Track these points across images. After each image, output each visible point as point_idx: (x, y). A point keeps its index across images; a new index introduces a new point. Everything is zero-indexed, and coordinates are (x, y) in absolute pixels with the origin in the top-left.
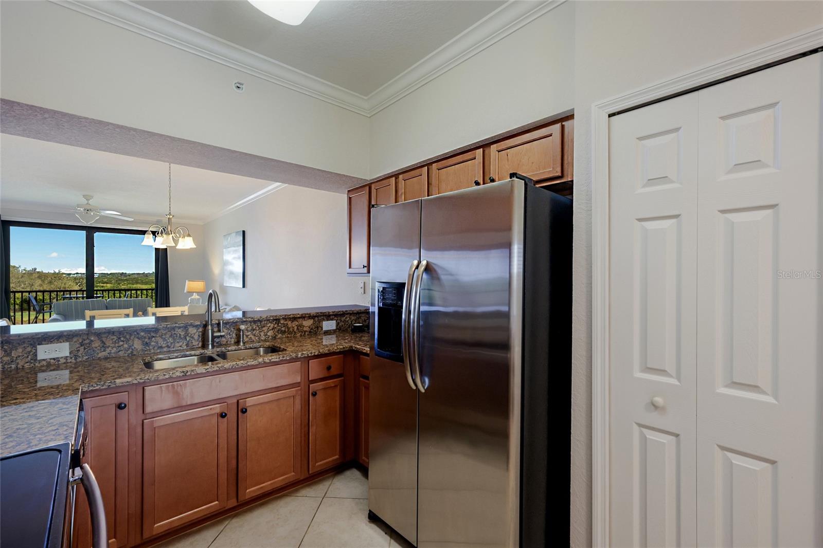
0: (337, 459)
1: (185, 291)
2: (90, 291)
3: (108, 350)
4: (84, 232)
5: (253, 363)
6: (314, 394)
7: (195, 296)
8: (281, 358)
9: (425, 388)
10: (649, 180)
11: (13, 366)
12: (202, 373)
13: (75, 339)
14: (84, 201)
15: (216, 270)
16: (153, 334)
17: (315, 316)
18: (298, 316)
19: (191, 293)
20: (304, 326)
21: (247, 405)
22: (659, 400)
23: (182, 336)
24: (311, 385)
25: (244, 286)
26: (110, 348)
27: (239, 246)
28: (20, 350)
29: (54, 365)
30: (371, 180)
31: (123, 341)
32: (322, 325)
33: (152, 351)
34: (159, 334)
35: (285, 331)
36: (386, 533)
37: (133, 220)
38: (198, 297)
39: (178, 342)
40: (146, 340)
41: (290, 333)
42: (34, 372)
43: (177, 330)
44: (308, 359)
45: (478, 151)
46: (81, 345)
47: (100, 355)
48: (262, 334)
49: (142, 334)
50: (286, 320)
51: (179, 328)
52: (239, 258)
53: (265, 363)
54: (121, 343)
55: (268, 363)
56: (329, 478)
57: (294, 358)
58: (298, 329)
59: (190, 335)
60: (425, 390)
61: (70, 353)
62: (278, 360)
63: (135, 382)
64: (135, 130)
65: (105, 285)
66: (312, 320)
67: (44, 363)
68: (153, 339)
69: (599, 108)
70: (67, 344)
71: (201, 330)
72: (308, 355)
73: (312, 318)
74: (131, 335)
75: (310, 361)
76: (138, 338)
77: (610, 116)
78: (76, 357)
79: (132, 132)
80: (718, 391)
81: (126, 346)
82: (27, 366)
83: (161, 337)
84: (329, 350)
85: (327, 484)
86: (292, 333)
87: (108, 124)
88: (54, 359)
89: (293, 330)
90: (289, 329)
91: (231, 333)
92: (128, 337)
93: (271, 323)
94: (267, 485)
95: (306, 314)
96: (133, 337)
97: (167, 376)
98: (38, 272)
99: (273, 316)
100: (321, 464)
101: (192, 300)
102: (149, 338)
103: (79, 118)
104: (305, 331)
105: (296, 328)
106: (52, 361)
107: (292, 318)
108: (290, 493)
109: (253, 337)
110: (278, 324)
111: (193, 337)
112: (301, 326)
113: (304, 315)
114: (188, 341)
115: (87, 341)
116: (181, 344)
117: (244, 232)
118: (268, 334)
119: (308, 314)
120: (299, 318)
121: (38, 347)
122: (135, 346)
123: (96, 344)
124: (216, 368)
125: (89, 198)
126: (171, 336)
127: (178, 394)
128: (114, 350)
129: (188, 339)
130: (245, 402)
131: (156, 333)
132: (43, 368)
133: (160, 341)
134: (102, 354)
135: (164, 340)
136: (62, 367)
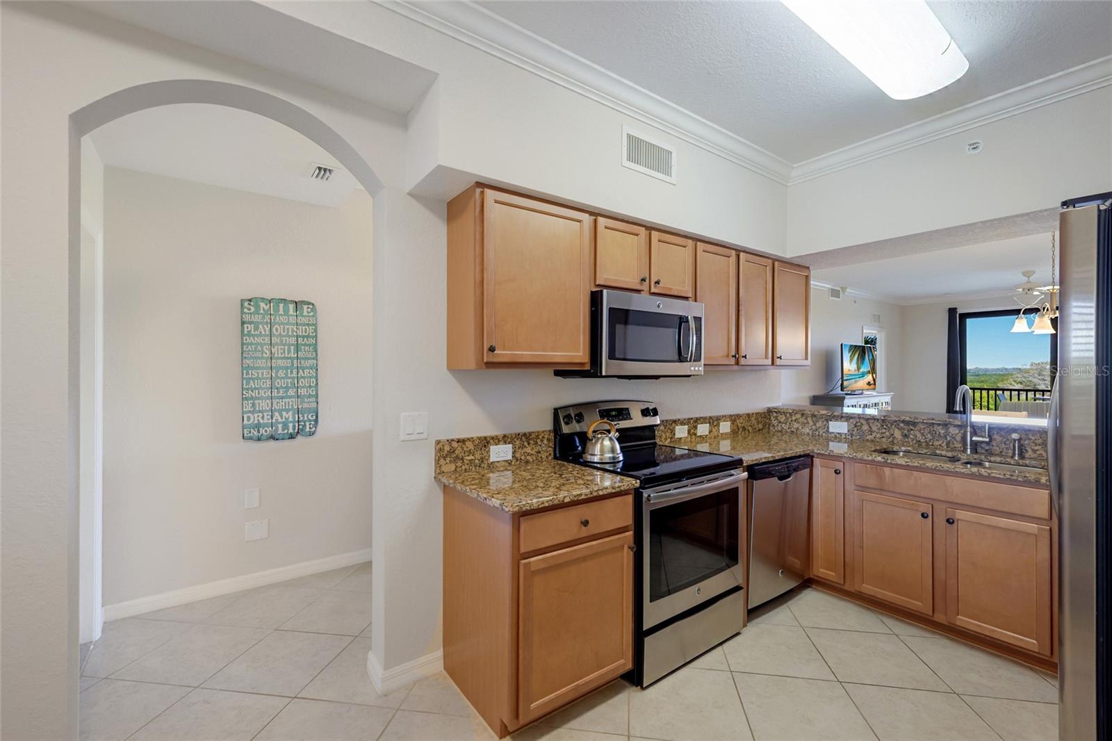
3: (874, 434)
11: (817, 433)
13: (851, 421)
16: (911, 427)
21: (957, 517)
28: (820, 423)
29: (838, 438)
31: (885, 429)
34: (917, 428)
39: (937, 440)
40: (906, 432)
42: (827, 440)
43: (936, 426)
46: (856, 427)
47: (868, 437)
49: (902, 425)
51: (939, 425)
54: (884, 431)
59: (950, 435)
61: (848, 431)
63: (847, 456)
67: (833, 435)
68: (912, 432)
70: (846, 422)
74: (892, 425)
76: (898, 428)
78: (852, 434)
81: (888, 434)
82: (824, 434)
83: (920, 431)
88: (839, 433)
91: (1007, 442)
92: (889, 425)
96: (893, 426)
97: (870, 459)
102: (908, 431)
106: (838, 435)
111: (954, 438)
114: (949, 441)
115: (859, 424)
116: (941, 442)
121: (830, 422)
122: (895, 435)
123: (865, 427)
124: (916, 464)
125: (1027, 274)
126: (930, 432)
127: (880, 477)
128: (878, 435)
129: (949, 438)
130: (955, 512)
131: (915, 427)
132: (833, 439)
133: (919, 435)
134: (869, 437)
135: (923, 434)
136: (843, 440)
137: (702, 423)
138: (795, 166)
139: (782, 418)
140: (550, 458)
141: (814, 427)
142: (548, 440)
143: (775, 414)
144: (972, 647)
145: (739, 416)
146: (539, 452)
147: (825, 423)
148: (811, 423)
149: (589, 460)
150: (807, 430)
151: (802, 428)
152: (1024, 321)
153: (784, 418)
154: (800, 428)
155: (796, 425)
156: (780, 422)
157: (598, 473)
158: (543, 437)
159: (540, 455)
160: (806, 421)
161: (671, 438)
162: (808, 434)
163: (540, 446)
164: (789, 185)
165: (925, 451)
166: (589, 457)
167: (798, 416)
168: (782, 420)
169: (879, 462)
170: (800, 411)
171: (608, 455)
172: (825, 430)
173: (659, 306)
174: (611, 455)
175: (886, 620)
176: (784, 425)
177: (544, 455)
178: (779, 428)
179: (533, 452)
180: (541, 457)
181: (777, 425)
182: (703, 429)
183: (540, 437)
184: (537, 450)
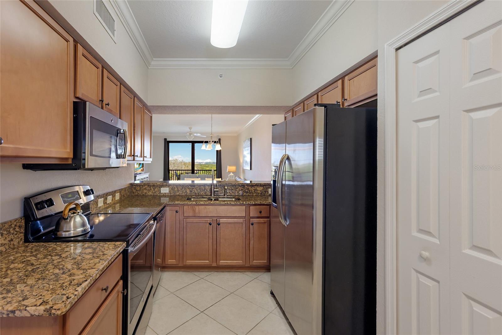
0: (265, 262)
1: (227, 171)
2: (193, 171)
3: (179, 192)
4: (191, 144)
5: (222, 203)
6: (252, 224)
7: (232, 174)
8: (235, 203)
9: (287, 224)
10: (420, 92)
11: (155, 194)
12: (202, 204)
13: (171, 187)
14: (189, 130)
15: (241, 160)
16: (193, 187)
17: (264, 185)
18: (254, 184)
19: (229, 172)
20: (258, 190)
21: (220, 222)
22: (426, 254)
23: (203, 190)
24: (251, 219)
25: (251, 169)
26: (180, 192)
27: (249, 147)
28: (157, 189)
29: (165, 196)
30: (293, 106)
32: (268, 191)
33: (193, 194)
35: (247, 192)
36: (277, 303)
37: (206, 137)
38: (233, 175)
41: (250, 193)
42: (160, 197)
44: (250, 205)
45: (339, 81)
48: (236, 192)
49: (190, 187)
50: (248, 186)
52: (249, 153)
53: (228, 204)
54: (183, 190)
55: (229, 204)
56: (262, 272)
57: (241, 204)
58: (254, 191)
60: (287, 225)
62: (234, 203)
63: (181, 203)
64: (184, 106)
65: (207, 168)
66: (262, 188)
67: (162, 194)
69: (389, 46)
70: (168, 188)
71: (210, 187)
72: (249, 203)
73: (262, 186)
74: (186, 187)
75: (251, 207)
76: (188, 188)
77: (397, 49)
78: (170, 193)
79: (184, 107)
80: (464, 251)
82: (158, 194)
84: (260, 203)
85: (259, 274)
86: (251, 193)
87: (177, 106)
88: (165, 193)
89: (252, 192)
90: (249, 191)
92: (185, 187)
93: (240, 187)
94: (229, 262)
95: (258, 184)
97: (191, 203)
98: (184, 162)
99: (241, 183)
100: (256, 262)
101: (230, 176)
102: (192, 189)
103: (169, 106)
104: (258, 193)
105: (253, 191)
106: (164, 194)
107: (251, 185)
108: (242, 271)
109: (232, 193)
110: (244, 188)
111: (207, 190)
112: (256, 190)
113: (257, 184)
115: (173, 188)
117: (251, 139)
118: (239, 192)
119: (259, 184)
120: (255, 185)
121: (161, 188)
122: (187, 191)
123: (176, 189)
124: (208, 203)
125: (190, 128)
126: (199, 189)
127: (194, 211)
128: (181, 192)
129: (205, 191)
130: (220, 220)
131: (194, 187)
132: (162, 196)
133: (196, 190)
134: (178, 194)
135: (197, 190)
136: (167, 196)
137: (109, 196)
138: (154, 59)
139: (138, 188)
140: (21, 243)
141: (154, 191)
142: (20, 227)
143: (134, 187)
144: (223, 272)
145: (122, 189)
146: (12, 240)
147: (159, 189)
148: (152, 189)
149: (64, 236)
150: (150, 193)
151: (148, 192)
152: (205, 145)
153: (139, 188)
154: (147, 192)
155: (145, 191)
156: (137, 190)
157: (72, 245)
158: (16, 226)
159: (12, 243)
160: (150, 189)
161: (96, 208)
162: (151, 195)
163: (13, 234)
164: (149, 68)
165: (200, 197)
166: (64, 233)
167: (146, 186)
168: (138, 189)
169: (194, 204)
170: (147, 184)
171: (80, 229)
172: (159, 192)
173: (112, 121)
174: (82, 229)
175: (196, 273)
176: (139, 191)
177: (16, 242)
178: (137, 194)
179: (6, 242)
180: (14, 245)
181: (136, 192)
182: (110, 198)
183: (13, 226)
184: (9, 239)
